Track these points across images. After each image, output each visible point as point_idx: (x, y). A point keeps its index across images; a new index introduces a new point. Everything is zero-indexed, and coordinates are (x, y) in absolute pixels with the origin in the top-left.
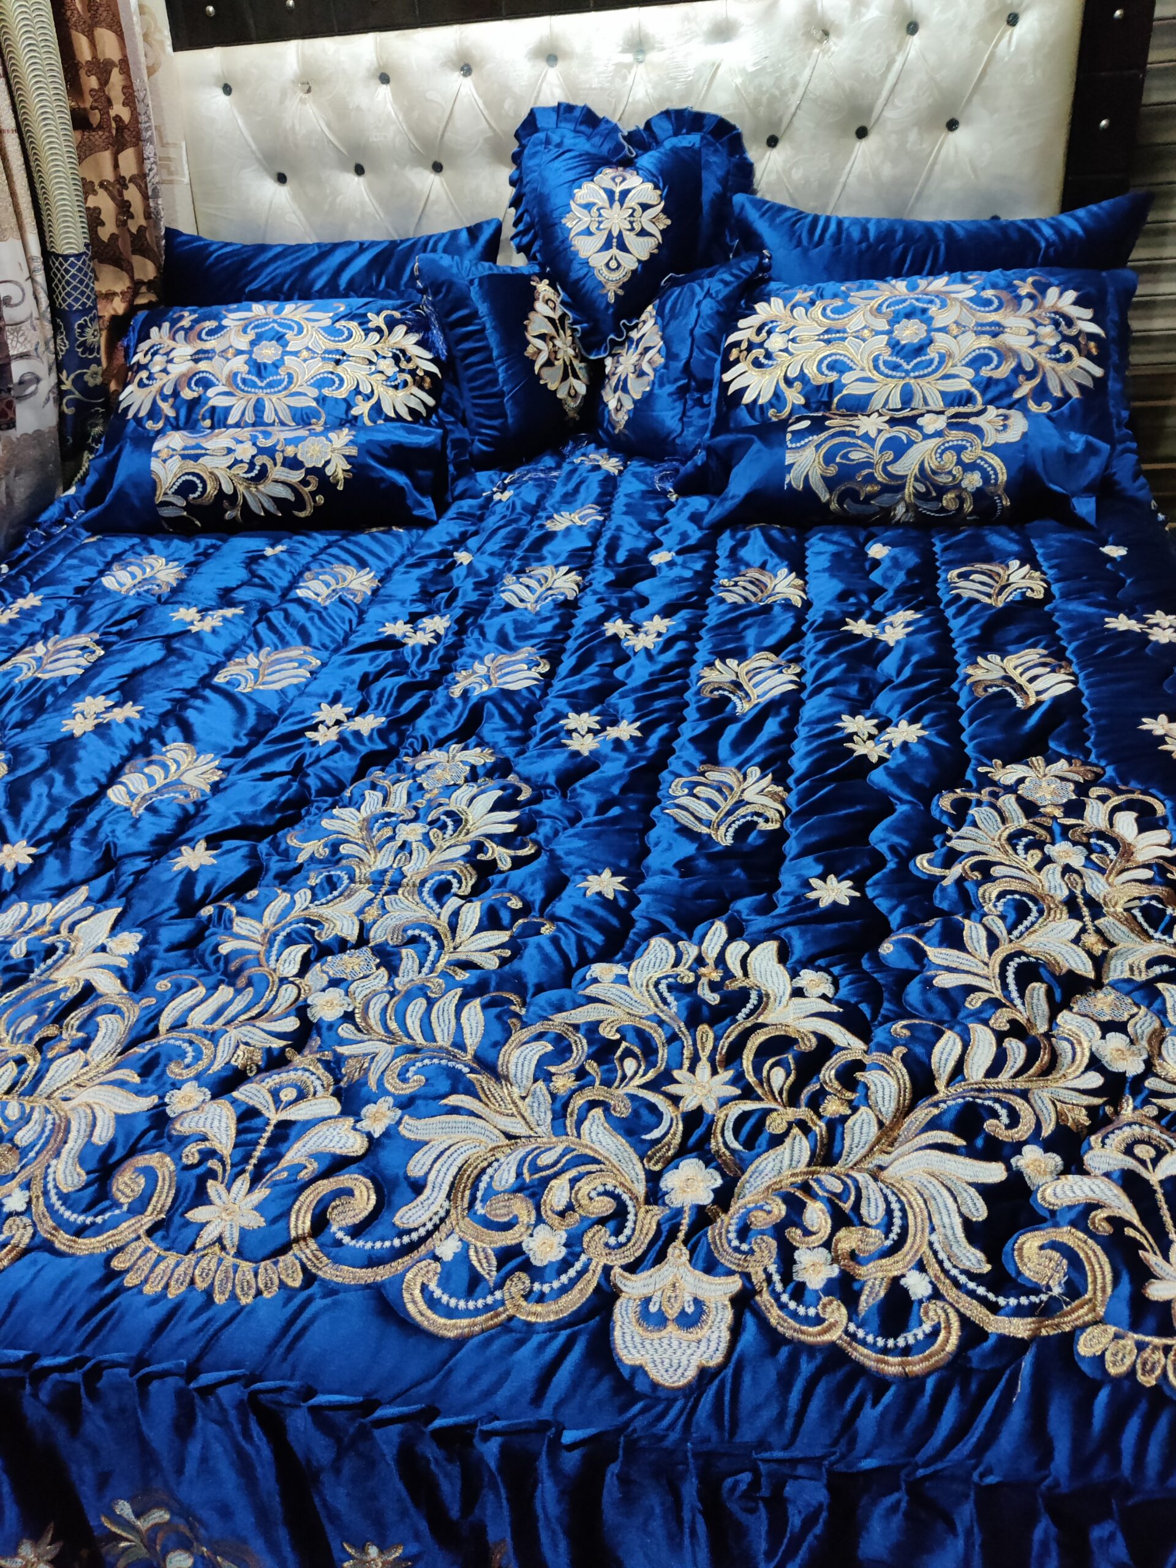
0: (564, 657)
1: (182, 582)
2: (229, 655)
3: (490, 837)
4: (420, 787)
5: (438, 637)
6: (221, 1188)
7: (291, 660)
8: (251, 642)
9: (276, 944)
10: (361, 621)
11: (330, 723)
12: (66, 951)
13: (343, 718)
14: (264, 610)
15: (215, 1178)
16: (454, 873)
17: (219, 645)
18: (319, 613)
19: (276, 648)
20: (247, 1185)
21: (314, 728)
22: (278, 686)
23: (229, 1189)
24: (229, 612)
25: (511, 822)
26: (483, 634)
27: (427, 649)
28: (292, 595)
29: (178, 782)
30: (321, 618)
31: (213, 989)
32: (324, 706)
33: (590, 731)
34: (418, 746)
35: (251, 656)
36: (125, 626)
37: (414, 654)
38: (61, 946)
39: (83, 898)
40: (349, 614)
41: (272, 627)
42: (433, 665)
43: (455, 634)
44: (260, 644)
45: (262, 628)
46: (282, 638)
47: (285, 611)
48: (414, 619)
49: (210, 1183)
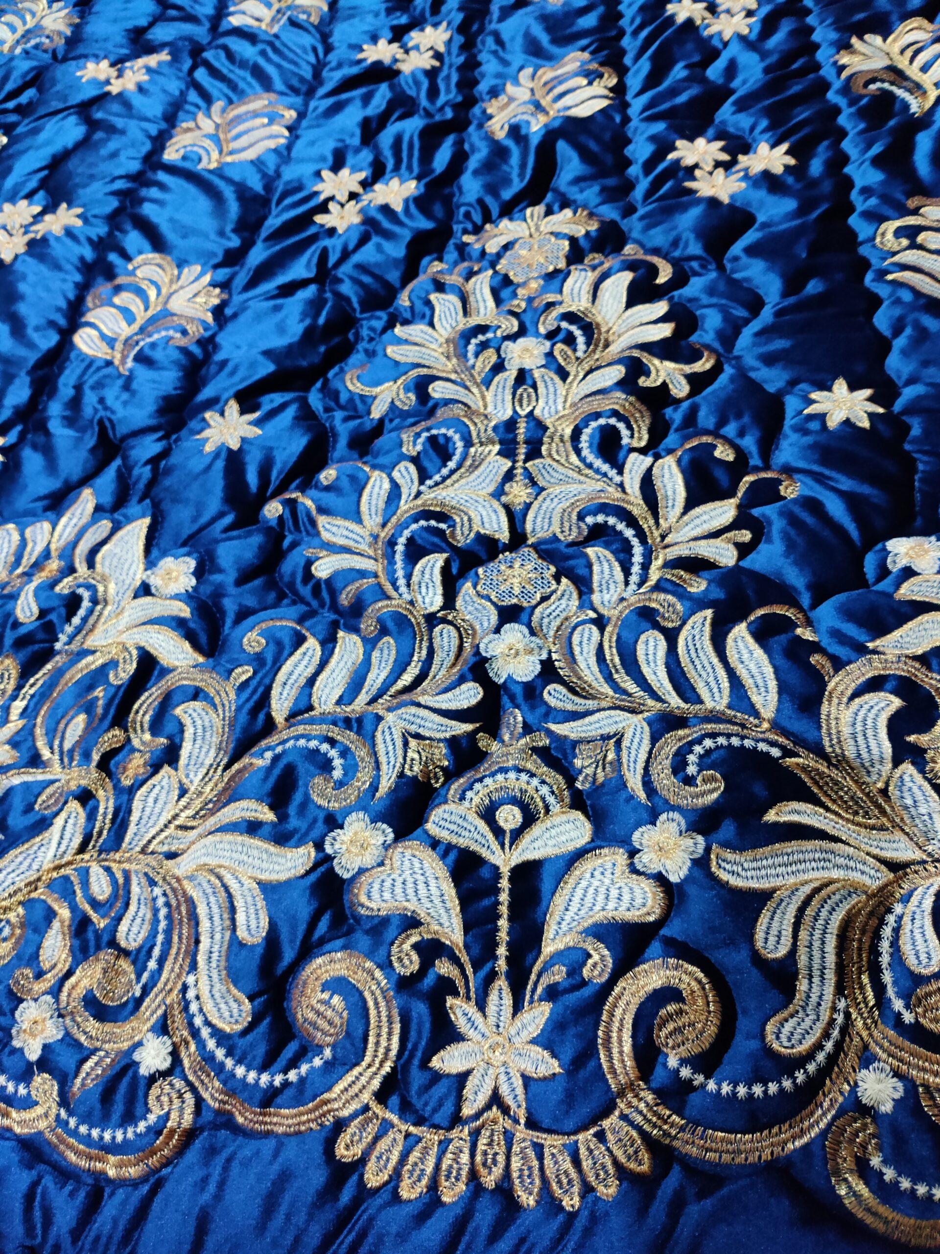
0: (628, 60)
1: (77, 29)
2: (171, 118)
3: (645, 347)
4: (506, 281)
5: (438, 56)
6: (471, 1009)
7: (256, 114)
8: (193, 96)
9: (399, 557)
10: (329, 49)
11: (342, 197)
12: (95, 601)
13: (358, 189)
14: (196, 51)
15: (455, 993)
16: (615, 413)
17: (153, 107)
18: (271, 44)
19: (230, 102)
20: (508, 1001)
21: (323, 208)
22: (251, 154)
23: (481, 1006)
24: (153, 60)
25: (663, 319)
26: (499, 42)
27: (432, 74)
28: (224, 26)
29: (166, 314)
30: (275, 50)
31: (329, 642)
32: (326, 174)
33: (718, 164)
34: (477, 218)
35: (201, 117)
36: (24, 98)
37: (417, 83)
38: (86, 595)
39: (90, 507)
40: (308, 40)
41: (214, 72)
42: (448, 94)
43: (464, 48)
44: (208, 99)
45: (201, 74)
46: (233, 86)
47: (226, 48)
48: (398, 35)
49: (450, 1001)
